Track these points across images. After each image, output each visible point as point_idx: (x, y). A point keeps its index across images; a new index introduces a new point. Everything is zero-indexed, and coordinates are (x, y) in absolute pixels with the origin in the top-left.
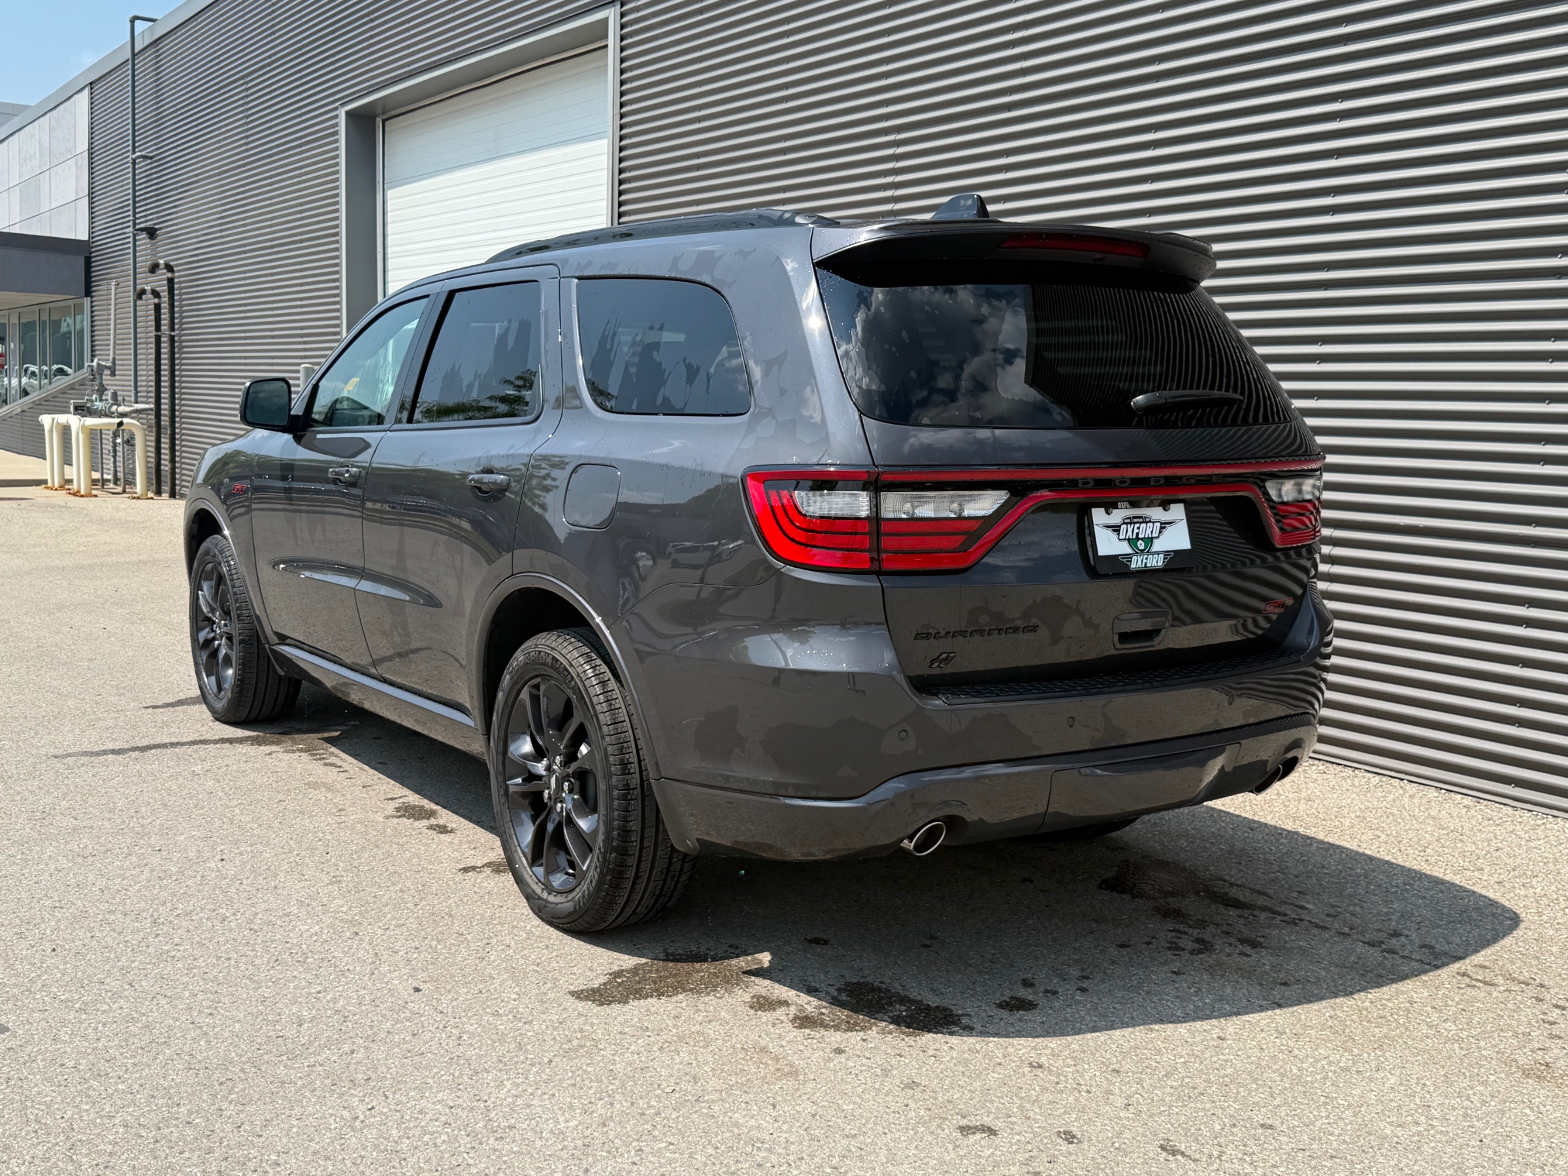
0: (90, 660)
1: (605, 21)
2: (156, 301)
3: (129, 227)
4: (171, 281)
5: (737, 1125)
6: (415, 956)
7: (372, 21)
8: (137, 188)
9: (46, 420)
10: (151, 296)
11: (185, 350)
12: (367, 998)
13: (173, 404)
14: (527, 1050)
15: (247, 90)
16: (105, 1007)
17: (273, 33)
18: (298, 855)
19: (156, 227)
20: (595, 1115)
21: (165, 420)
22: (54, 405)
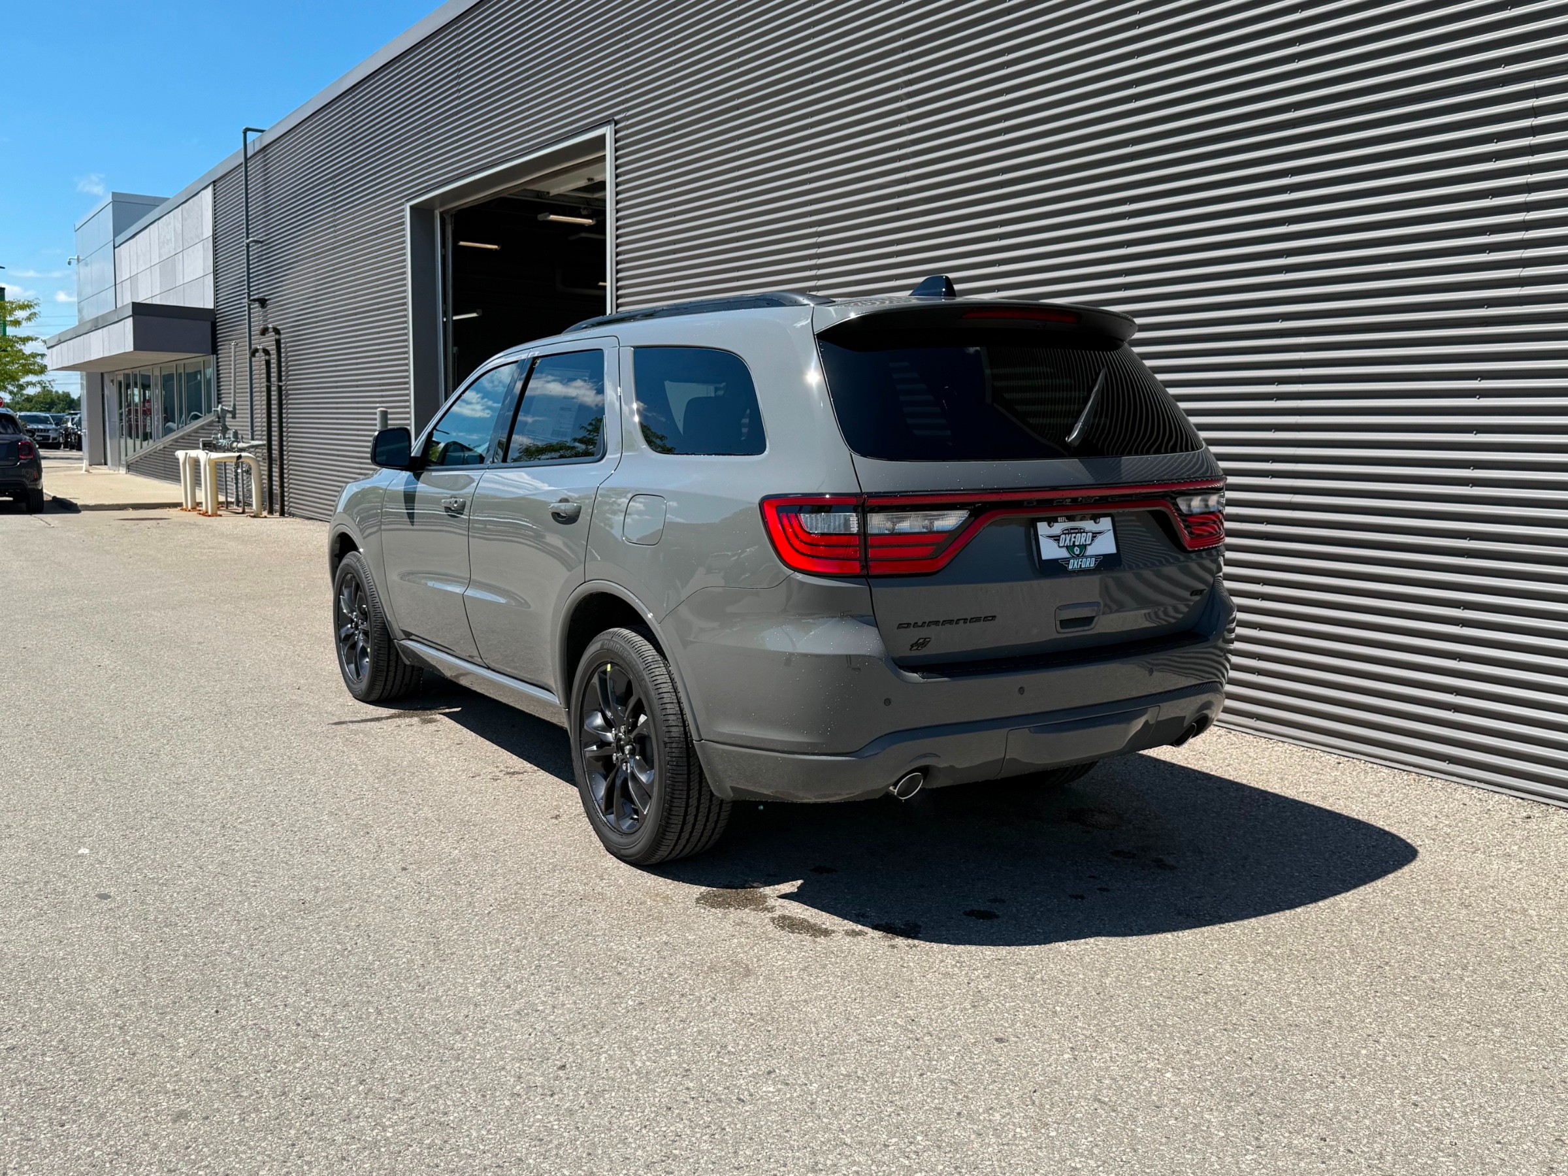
0: (200, 643)
1: (603, 137)
2: (267, 357)
3: (245, 298)
4: (278, 342)
5: (611, 950)
6: (407, 847)
7: (429, 134)
8: (251, 267)
9: (180, 454)
10: (262, 354)
11: (291, 397)
12: (368, 874)
13: (281, 441)
14: (474, 907)
15: (334, 188)
16: (180, 882)
17: (354, 143)
18: (334, 781)
19: (267, 298)
20: (513, 945)
21: (275, 453)
22: (188, 442)
